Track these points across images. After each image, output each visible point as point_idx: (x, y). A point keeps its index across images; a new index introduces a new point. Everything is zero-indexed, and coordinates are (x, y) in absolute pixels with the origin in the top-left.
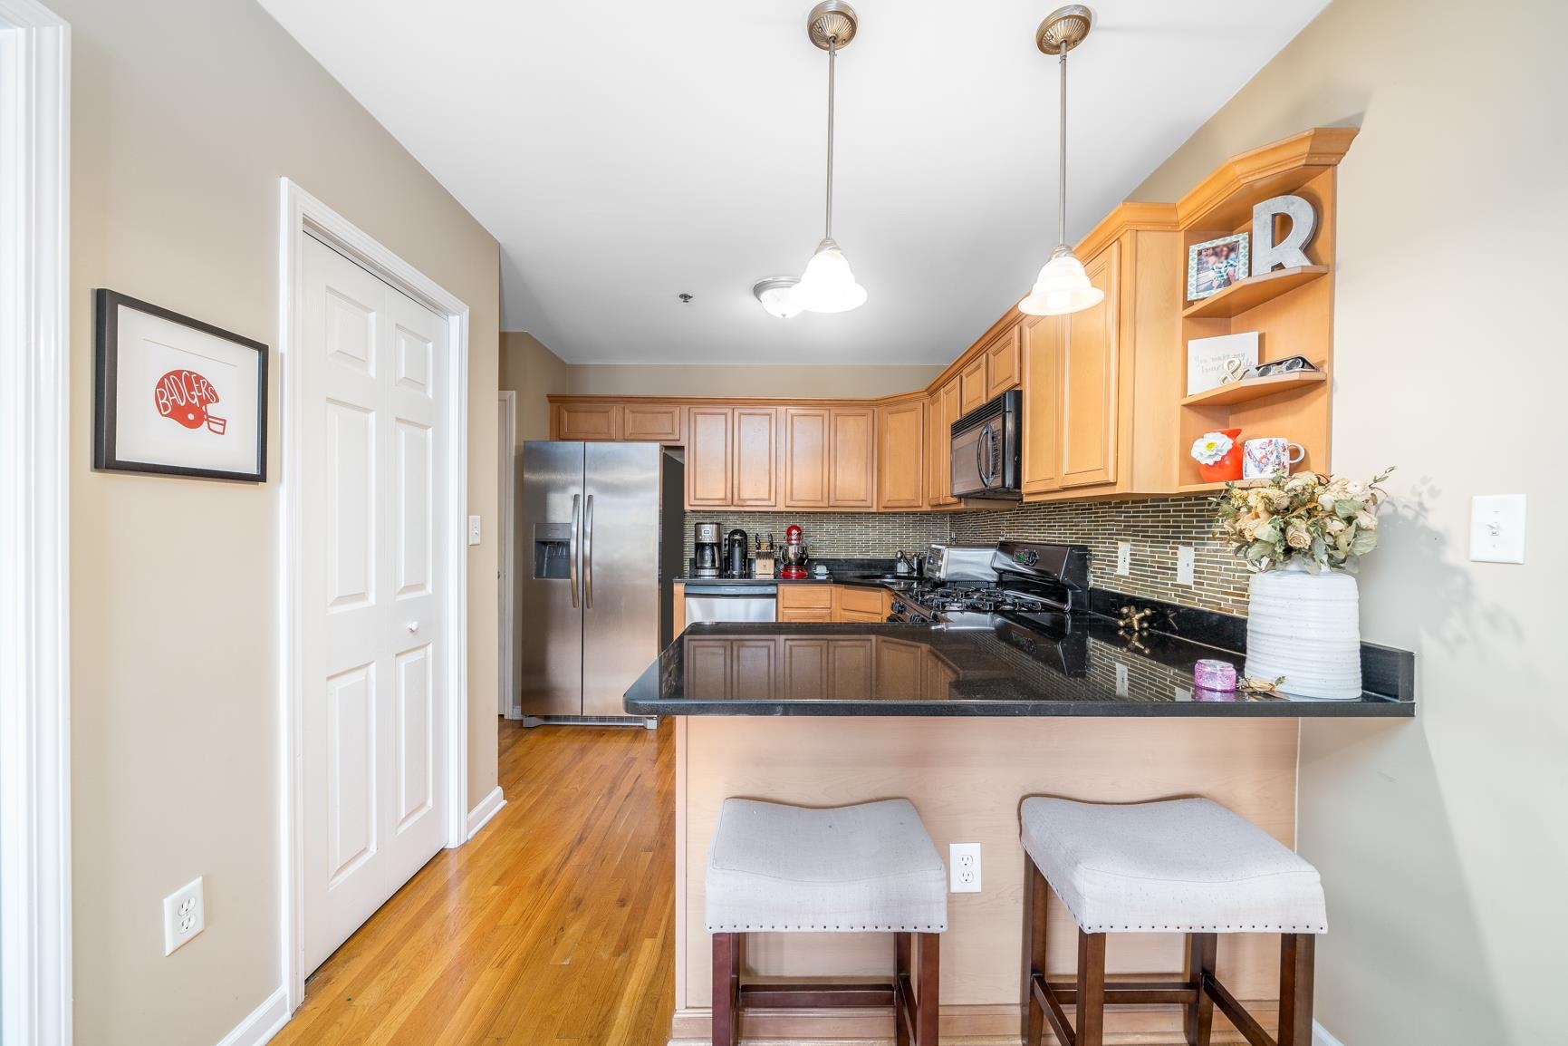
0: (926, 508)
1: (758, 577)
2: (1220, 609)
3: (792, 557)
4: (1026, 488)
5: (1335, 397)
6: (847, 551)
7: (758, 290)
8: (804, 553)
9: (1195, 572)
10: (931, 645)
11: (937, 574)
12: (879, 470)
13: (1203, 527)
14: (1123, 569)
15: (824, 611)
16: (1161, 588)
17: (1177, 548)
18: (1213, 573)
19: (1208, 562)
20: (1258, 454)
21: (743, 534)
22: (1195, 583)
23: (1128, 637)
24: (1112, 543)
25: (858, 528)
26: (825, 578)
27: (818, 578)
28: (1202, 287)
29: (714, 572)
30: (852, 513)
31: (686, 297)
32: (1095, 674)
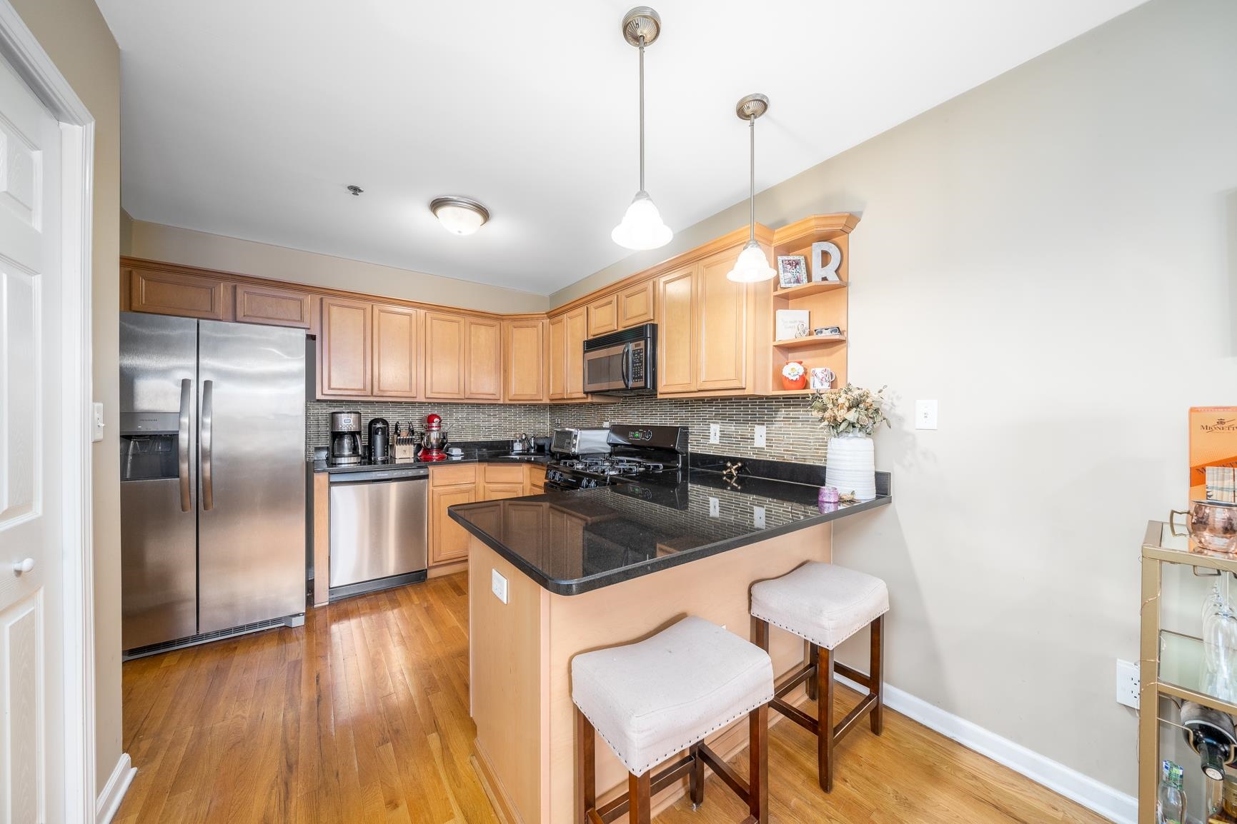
0: (546, 401)
1: (398, 462)
2: (784, 459)
3: (434, 442)
4: (661, 388)
5: (849, 349)
6: (473, 435)
7: (436, 204)
8: (444, 438)
9: (767, 440)
10: (551, 502)
11: (573, 450)
12: (505, 371)
13: (772, 415)
14: (715, 439)
15: (470, 486)
16: (743, 450)
17: (754, 427)
18: (778, 440)
19: (775, 434)
20: (820, 376)
21: (385, 422)
22: (767, 446)
23: (729, 480)
24: (706, 425)
25: (482, 416)
26: (460, 458)
27: (454, 459)
28: (786, 281)
29: (353, 460)
30: (477, 404)
31: (356, 190)
32: (693, 506)
